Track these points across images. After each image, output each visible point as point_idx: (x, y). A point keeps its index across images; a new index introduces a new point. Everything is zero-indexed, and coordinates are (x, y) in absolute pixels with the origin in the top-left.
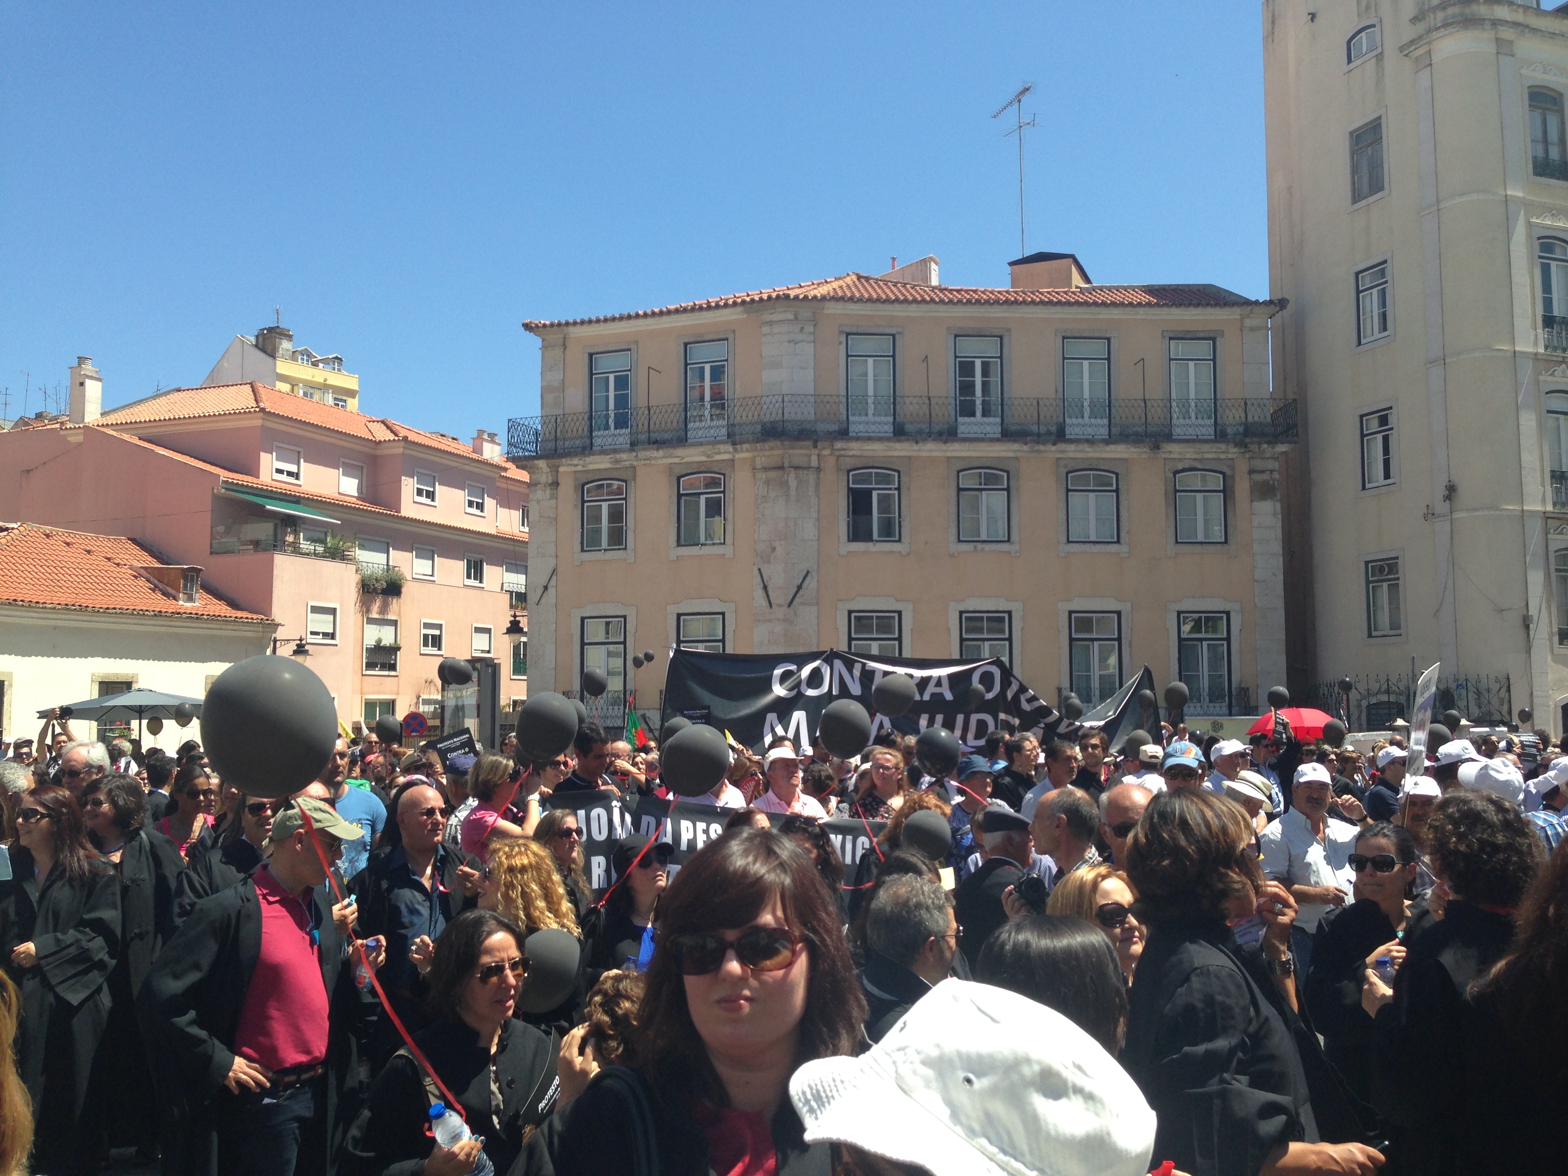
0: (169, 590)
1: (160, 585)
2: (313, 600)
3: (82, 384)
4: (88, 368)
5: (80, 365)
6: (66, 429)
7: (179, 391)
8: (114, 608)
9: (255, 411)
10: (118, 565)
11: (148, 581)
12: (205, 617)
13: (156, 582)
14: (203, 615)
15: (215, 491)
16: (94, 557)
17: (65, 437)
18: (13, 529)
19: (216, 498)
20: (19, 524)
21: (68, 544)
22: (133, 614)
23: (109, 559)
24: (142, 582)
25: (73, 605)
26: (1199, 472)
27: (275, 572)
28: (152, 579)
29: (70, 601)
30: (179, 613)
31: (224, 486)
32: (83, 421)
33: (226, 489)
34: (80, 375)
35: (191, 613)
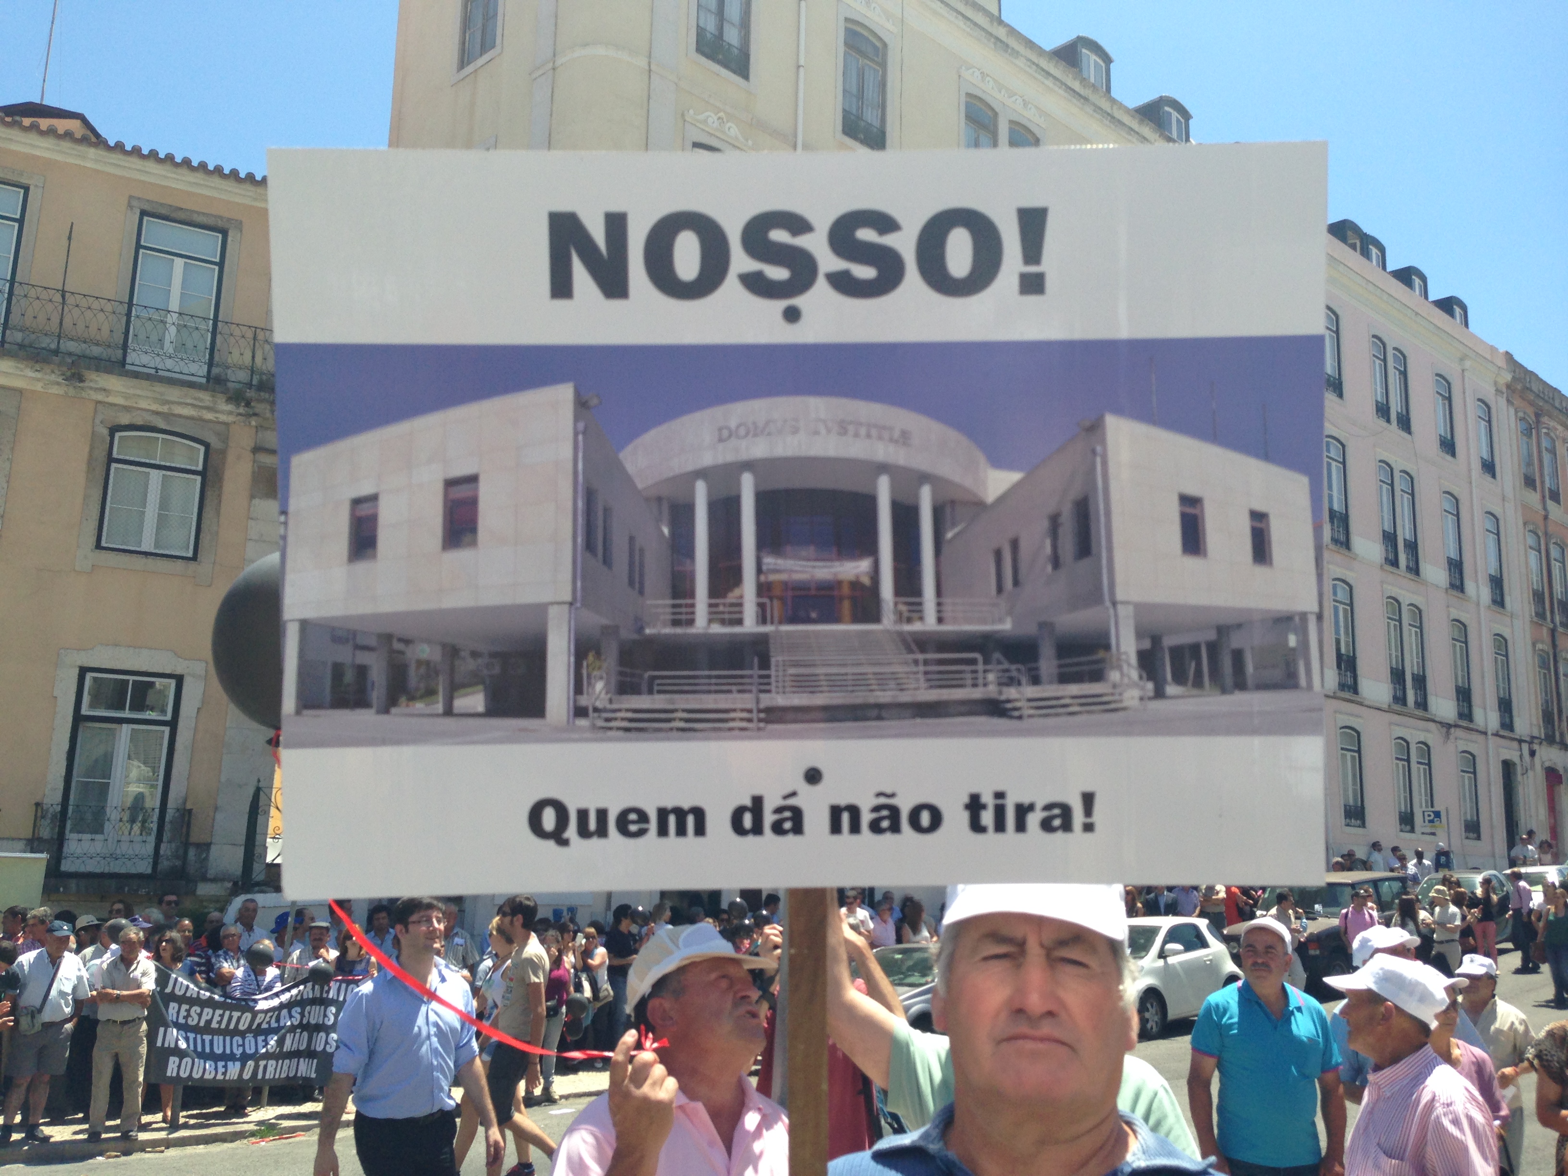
26: (160, 436)
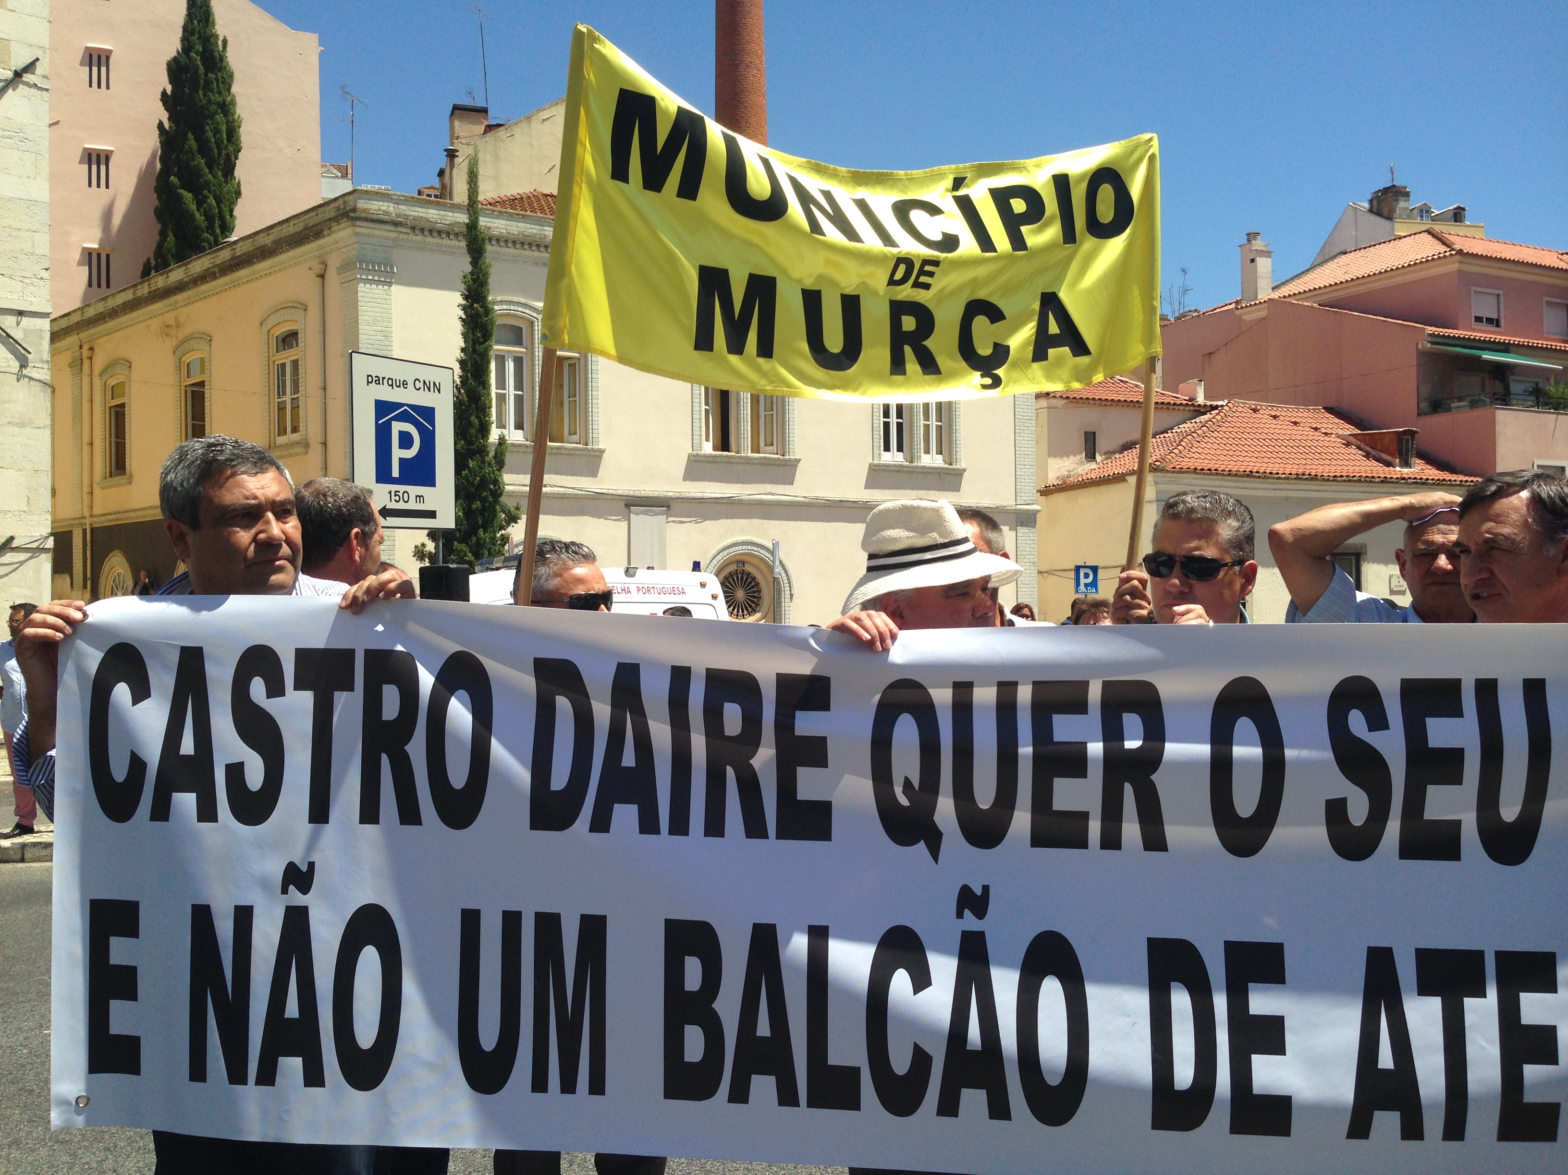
0: (1384, 456)
1: (1373, 452)
2: (1540, 457)
3: (1253, 261)
4: (1258, 244)
5: (1249, 241)
6: (1242, 307)
7: (1346, 253)
8: (1342, 476)
9: (1451, 255)
10: (1326, 434)
11: (1359, 448)
12: (1430, 481)
13: (1368, 449)
14: (1427, 479)
15: (1420, 346)
16: (1300, 428)
17: (1240, 316)
18: (1222, 406)
19: (1423, 355)
20: (1226, 401)
21: (1275, 417)
22: (1360, 481)
23: (1316, 429)
24: (1353, 450)
25: (1304, 474)
27: (1497, 429)
28: (1363, 446)
29: (1300, 471)
30: (1404, 479)
31: (1429, 339)
32: (1256, 299)
33: (1432, 343)
34: (1251, 251)
35: (1415, 478)
